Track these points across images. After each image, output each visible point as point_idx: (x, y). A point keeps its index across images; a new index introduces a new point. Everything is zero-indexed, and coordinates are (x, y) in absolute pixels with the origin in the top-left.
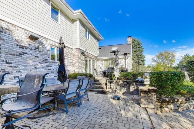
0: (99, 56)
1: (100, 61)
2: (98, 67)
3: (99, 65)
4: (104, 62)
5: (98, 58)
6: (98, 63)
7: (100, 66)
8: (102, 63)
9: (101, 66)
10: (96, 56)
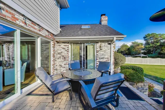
0: (61, 34)
1: (62, 45)
2: (59, 56)
3: (59, 52)
4: (70, 46)
5: (58, 39)
6: (57, 47)
7: (63, 54)
8: (66, 47)
9: (65, 53)
10: (55, 34)
